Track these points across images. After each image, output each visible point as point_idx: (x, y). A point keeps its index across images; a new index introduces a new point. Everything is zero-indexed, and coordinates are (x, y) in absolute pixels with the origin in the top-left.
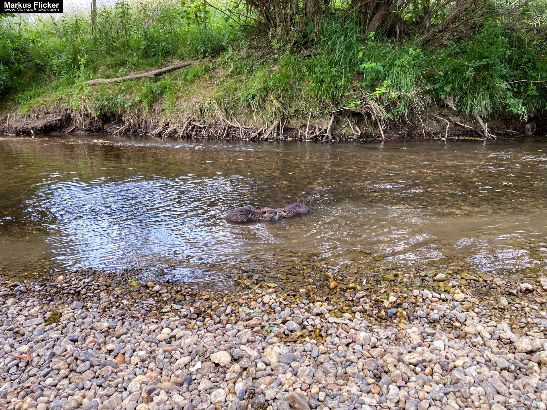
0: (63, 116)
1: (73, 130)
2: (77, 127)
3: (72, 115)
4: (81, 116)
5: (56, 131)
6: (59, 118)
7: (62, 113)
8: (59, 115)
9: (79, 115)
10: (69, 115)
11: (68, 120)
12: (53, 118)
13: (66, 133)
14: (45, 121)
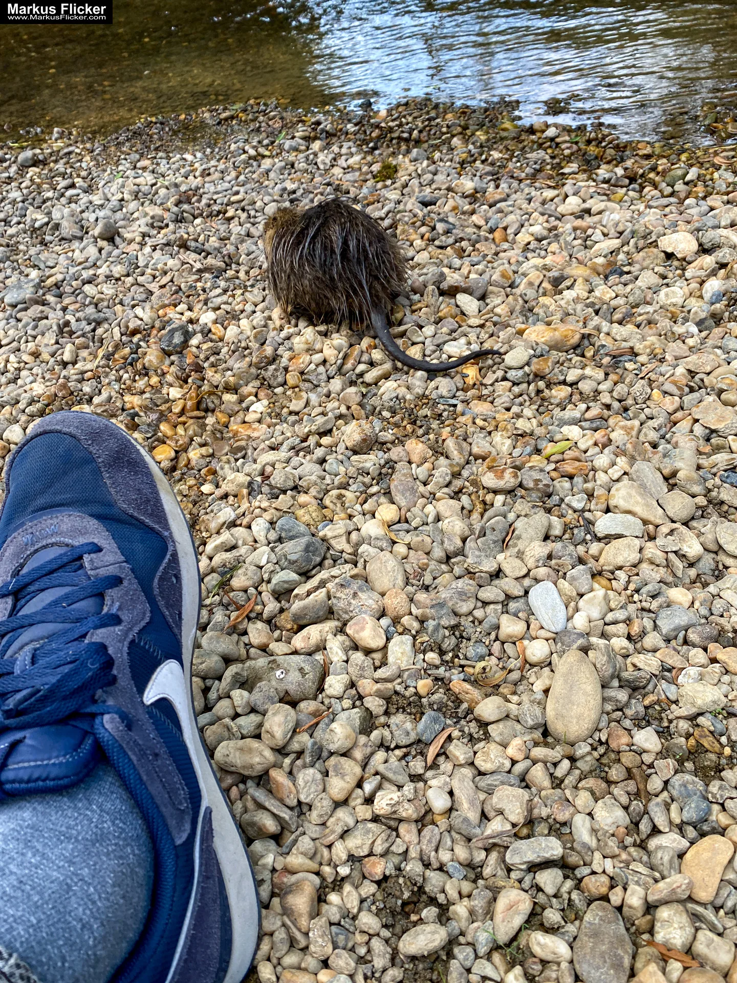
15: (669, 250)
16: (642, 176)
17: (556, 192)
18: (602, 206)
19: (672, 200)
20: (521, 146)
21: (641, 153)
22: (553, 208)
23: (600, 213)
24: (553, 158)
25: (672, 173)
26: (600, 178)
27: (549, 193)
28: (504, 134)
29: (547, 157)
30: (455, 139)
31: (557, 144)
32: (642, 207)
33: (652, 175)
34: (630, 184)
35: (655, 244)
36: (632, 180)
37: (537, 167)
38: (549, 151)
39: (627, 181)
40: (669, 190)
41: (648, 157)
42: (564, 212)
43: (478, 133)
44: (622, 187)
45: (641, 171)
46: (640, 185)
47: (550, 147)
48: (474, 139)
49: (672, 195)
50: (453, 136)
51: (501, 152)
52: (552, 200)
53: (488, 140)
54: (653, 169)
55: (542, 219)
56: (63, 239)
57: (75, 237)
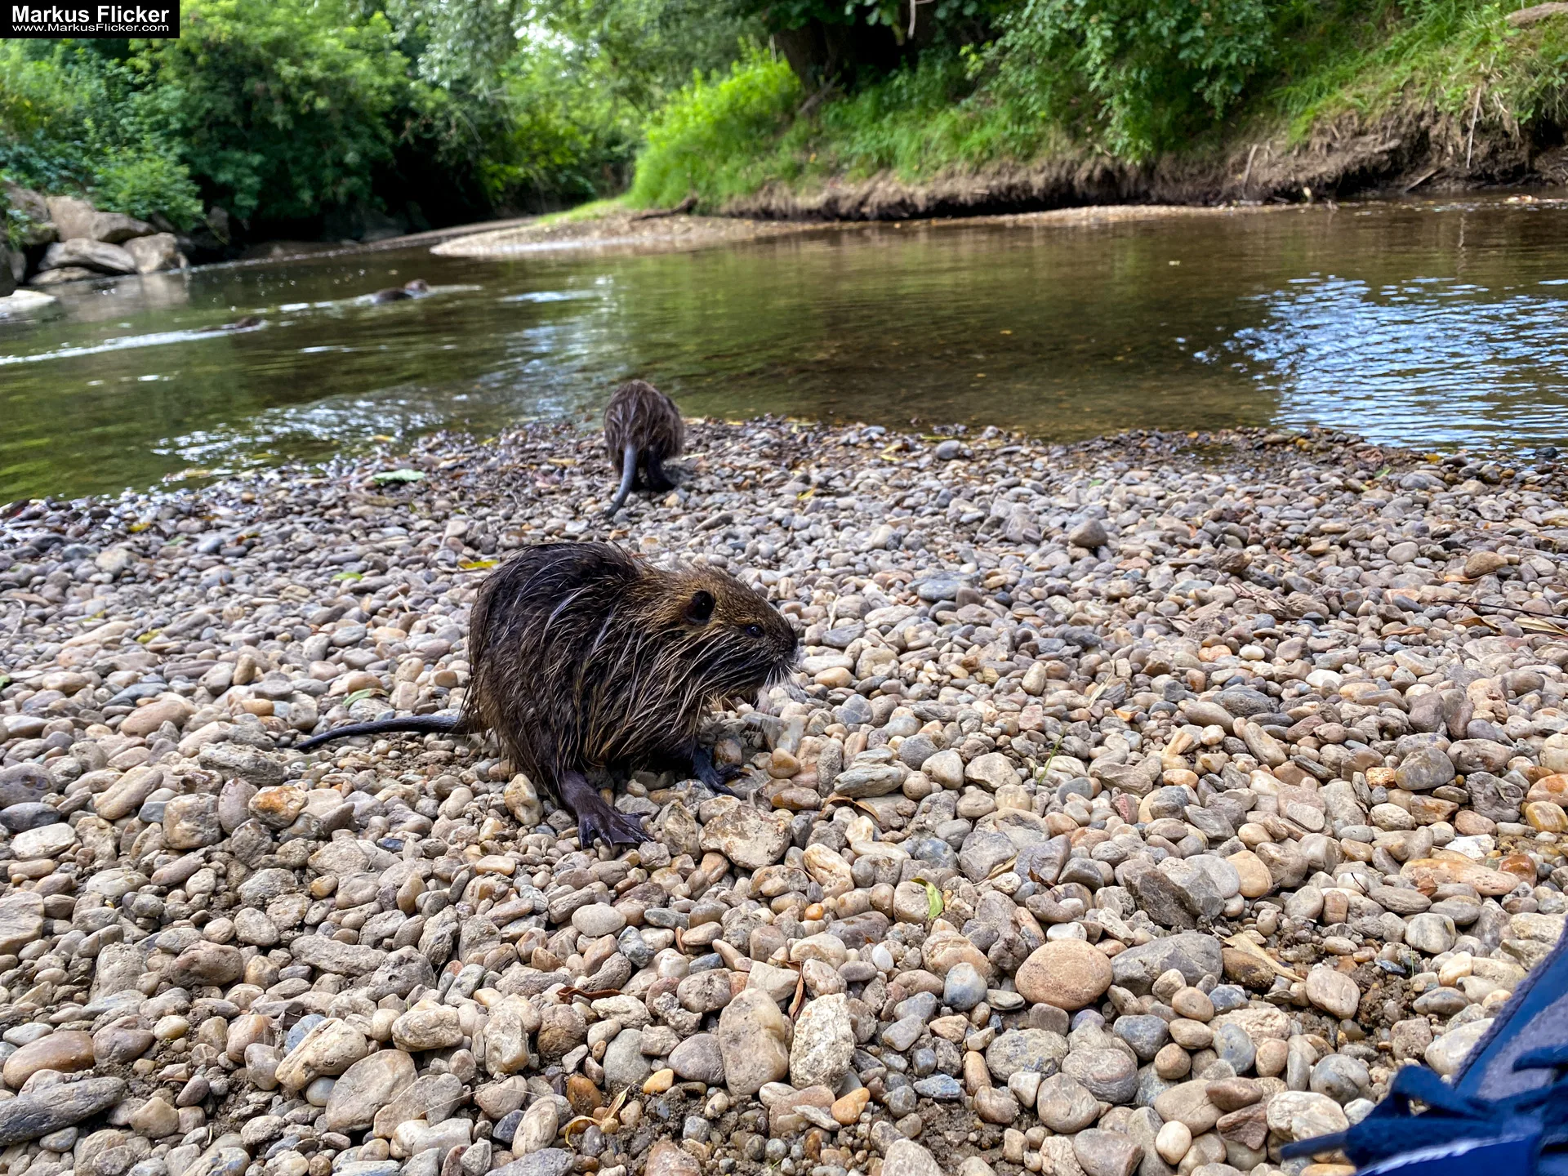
0: (1404, 137)
1: (1427, 182)
2: (1441, 170)
3: (1433, 133)
4: (1465, 130)
5: (1375, 187)
6: (1393, 144)
7: (1403, 130)
8: (1393, 137)
9: (1456, 131)
10: (1425, 134)
11: (1419, 146)
12: (1373, 147)
13: (1403, 192)
14: (1348, 159)
56: (1006, 540)
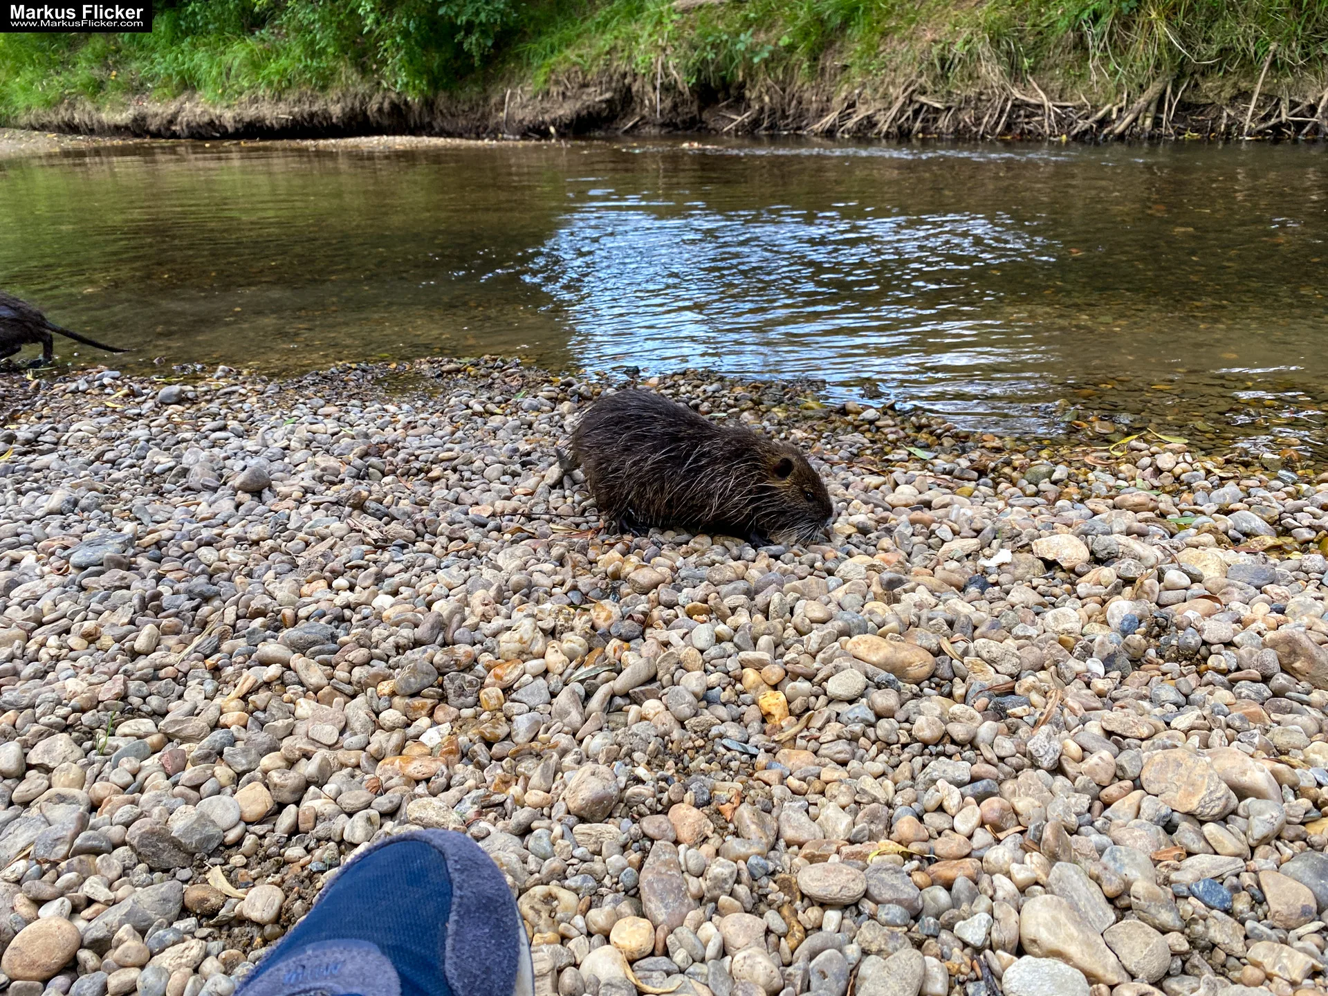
0: (615, 91)
1: (635, 126)
2: (643, 118)
3: (634, 89)
4: (655, 88)
5: (600, 128)
6: (608, 95)
7: (614, 85)
8: (607, 90)
9: (649, 88)
10: (629, 89)
11: (625, 100)
12: (596, 96)
13: (620, 133)
14: (578, 105)
15: (1050, 557)
16: (993, 470)
17: (882, 479)
18: (947, 499)
19: (1039, 500)
20: (832, 426)
21: (988, 445)
22: (880, 496)
23: (945, 506)
24: (872, 442)
25: (1033, 469)
26: (940, 468)
27: (873, 480)
28: (810, 413)
29: (866, 441)
30: (746, 414)
31: (878, 428)
32: (1001, 505)
33: (1007, 470)
34: (979, 478)
35: (1026, 548)
36: (982, 473)
37: (855, 451)
38: (868, 435)
39: (976, 474)
40: (1031, 489)
41: (998, 450)
42: (895, 502)
43: (775, 410)
44: (969, 480)
45: (992, 465)
46: (993, 479)
47: (869, 430)
48: (770, 415)
49: (1037, 494)
50: (743, 411)
51: (805, 431)
52: (877, 488)
53: (788, 418)
54: (1008, 463)
55: (864, 508)
56: (189, 489)
57: (206, 488)
